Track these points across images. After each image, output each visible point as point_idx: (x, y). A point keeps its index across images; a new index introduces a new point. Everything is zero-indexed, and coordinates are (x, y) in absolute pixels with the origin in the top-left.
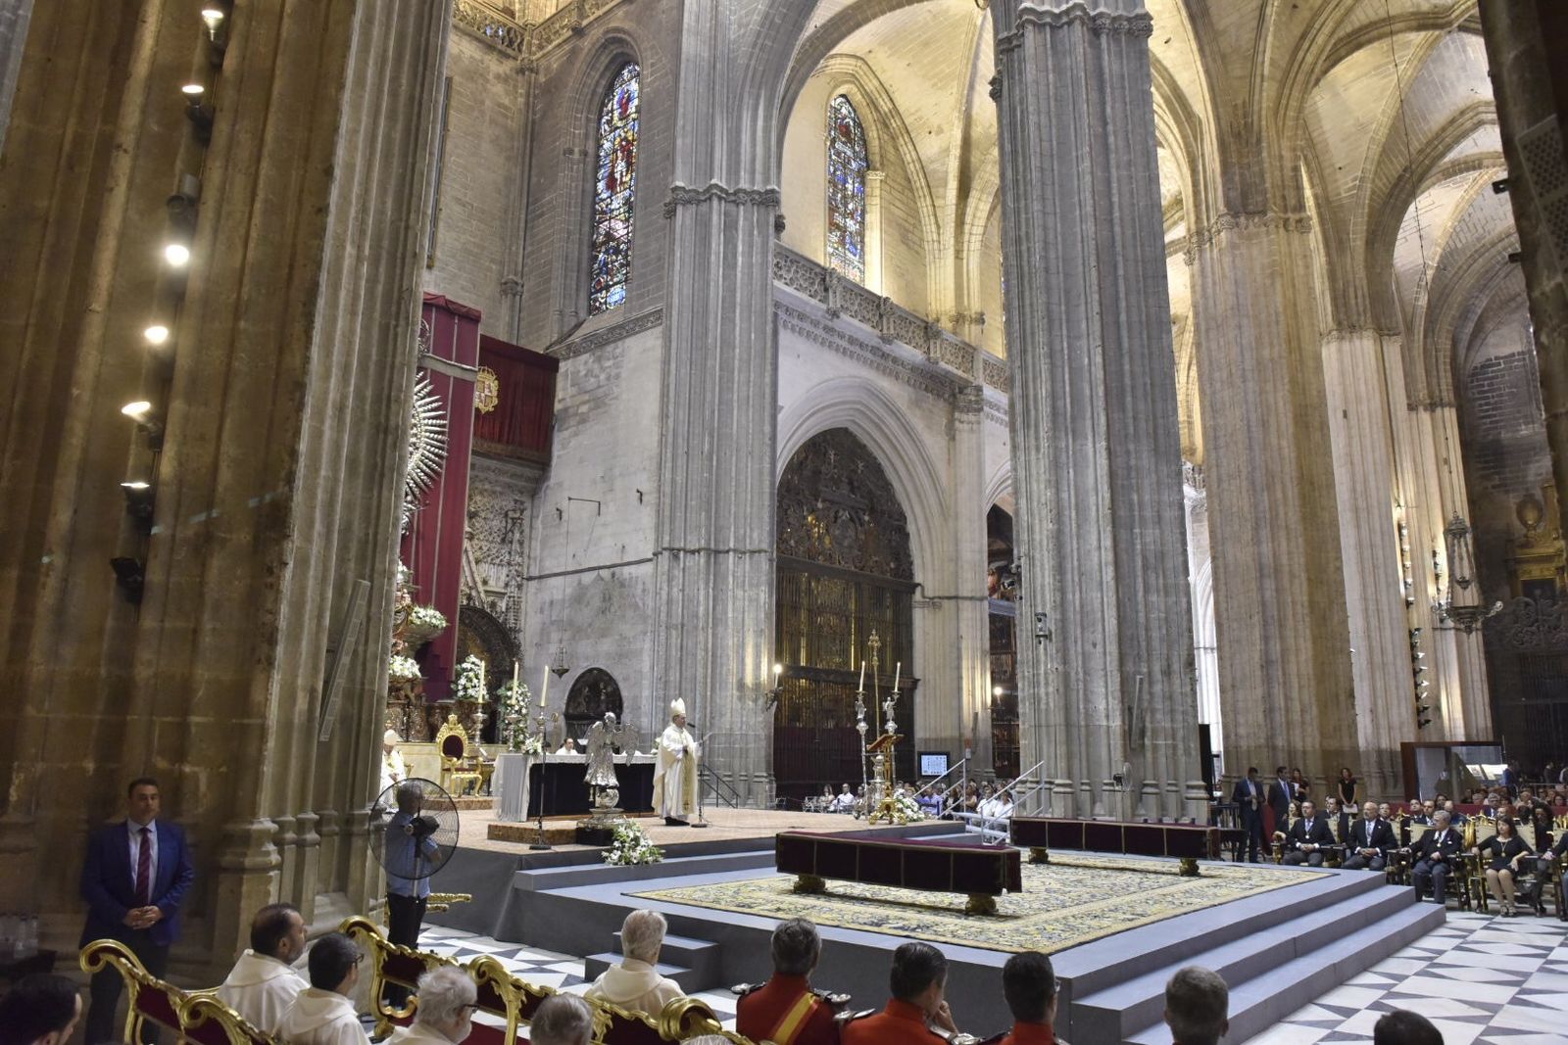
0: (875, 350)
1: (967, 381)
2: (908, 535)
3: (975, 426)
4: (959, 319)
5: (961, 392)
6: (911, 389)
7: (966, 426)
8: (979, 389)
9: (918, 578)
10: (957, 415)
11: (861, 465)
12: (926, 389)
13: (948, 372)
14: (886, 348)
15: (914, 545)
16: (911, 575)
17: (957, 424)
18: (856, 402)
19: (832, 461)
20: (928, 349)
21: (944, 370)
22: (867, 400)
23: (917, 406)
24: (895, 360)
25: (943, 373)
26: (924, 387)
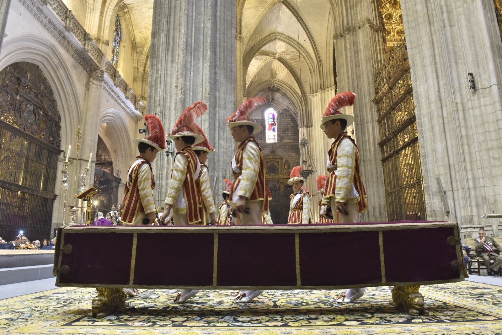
0: (60, 32)
1: (98, 67)
3: (99, 87)
4: (98, 40)
5: (94, 71)
6: (73, 60)
7: (94, 86)
8: (102, 72)
9: (63, 148)
10: (91, 79)
11: (42, 87)
12: (80, 63)
13: (91, 59)
14: (67, 34)
16: (60, 146)
17: (91, 83)
18: (45, 53)
19: (28, 78)
20: (85, 44)
21: (89, 57)
22: (51, 54)
23: (75, 69)
24: (69, 42)
25: (89, 59)
26: (79, 61)
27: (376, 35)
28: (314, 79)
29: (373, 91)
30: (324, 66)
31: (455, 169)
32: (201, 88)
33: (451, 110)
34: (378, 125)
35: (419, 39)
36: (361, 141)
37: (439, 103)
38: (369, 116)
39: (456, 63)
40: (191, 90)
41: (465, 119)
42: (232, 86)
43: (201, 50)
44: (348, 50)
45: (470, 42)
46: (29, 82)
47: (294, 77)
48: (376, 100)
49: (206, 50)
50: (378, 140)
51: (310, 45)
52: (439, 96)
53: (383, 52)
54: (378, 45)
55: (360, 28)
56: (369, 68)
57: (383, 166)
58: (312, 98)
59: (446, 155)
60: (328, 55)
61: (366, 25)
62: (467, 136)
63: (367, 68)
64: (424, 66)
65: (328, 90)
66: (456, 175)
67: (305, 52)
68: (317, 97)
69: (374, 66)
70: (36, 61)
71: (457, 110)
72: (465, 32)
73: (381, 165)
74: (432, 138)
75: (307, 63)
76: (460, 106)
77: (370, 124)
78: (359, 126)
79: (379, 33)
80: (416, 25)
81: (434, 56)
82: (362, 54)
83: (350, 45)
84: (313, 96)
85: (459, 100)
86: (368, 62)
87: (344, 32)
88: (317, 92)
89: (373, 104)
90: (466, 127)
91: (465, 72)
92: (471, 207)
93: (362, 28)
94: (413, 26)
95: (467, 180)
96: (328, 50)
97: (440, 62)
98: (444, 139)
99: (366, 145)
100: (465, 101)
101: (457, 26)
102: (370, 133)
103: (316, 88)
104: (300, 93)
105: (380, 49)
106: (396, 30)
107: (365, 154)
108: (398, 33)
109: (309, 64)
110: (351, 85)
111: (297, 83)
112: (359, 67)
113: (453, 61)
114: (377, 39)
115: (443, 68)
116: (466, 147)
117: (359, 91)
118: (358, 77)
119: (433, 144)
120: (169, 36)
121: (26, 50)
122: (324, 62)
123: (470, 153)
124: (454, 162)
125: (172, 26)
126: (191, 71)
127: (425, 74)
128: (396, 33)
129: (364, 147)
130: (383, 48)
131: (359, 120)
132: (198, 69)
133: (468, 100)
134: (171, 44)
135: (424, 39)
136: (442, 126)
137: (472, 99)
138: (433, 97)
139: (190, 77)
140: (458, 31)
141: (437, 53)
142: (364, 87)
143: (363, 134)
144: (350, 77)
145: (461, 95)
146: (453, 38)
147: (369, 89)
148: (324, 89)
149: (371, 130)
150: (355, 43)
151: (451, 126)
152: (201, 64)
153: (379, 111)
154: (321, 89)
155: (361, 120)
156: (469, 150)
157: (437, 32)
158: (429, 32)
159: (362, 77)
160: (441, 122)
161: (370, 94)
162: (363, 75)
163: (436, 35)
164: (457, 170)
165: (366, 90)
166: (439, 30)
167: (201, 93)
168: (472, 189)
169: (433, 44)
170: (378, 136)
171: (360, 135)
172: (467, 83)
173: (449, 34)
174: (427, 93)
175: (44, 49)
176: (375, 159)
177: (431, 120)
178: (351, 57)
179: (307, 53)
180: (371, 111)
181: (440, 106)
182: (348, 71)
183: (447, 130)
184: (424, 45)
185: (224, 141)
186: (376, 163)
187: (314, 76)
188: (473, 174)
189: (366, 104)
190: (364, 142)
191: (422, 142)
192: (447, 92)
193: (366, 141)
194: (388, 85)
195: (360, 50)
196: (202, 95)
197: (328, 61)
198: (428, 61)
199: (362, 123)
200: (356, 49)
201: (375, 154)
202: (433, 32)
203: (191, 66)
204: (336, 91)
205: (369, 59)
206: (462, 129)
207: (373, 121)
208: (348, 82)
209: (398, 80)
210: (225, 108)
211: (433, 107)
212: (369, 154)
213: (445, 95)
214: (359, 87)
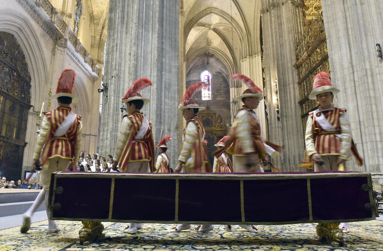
0: (32, 7)
1: (62, 35)
2: (31, 86)
3: (63, 53)
4: (63, 13)
5: (59, 39)
6: (42, 30)
7: (59, 52)
8: (66, 40)
9: (32, 103)
10: (57, 46)
11: (16, 52)
12: (47, 32)
13: (57, 29)
14: (37, 8)
15: (32, 90)
16: (30, 102)
17: (56, 49)
18: (19, 24)
19: (5, 45)
20: (52, 17)
21: (55, 28)
22: (24, 26)
23: (43, 37)
24: (39, 15)
25: (55, 29)
26: (47, 31)
27: (297, 10)
28: (243, 46)
29: (294, 57)
30: (252, 36)
31: (364, 125)
32: (151, 55)
33: (362, 76)
34: (298, 87)
35: (334, 15)
36: (283, 100)
37: (351, 68)
38: (291, 79)
39: (366, 35)
40: (142, 57)
41: (373, 83)
42: (176, 53)
43: (151, 23)
44: (273, 23)
45: (378, 18)
46: (6, 48)
47: (226, 45)
48: (296, 65)
49: (155, 24)
50: (298, 99)
51: (241, 18)
52: (351, 63)
53: (303, 25)
54: (298, 19)
55: (283, 4)
56: (291, 37)
57: (302, 121)
58: (241, 63)
59: (357, 113)
60: (255, 27)
61: (289, 2)
62: (375, 97)
63: (289, 38)
64: (338, 38)
65: (256, 56)
66: (365, 130)
67: (236, 24)
68: (246, 61)
69: (295, 36)
70: (11, 31)
71: (367, 75)
72: (373, 9)
73: (301, 120)
74: (345, 98)
75: (238, 33)
76: (369, 72)
77: (291, 86)
78: (282, 87)
79: (300, 8)
80: (332, 3)
81: (347, 29)
82: (285, 27)
83: (275, 19)
84: (243, 61)
85: (368, 67)
86: (290, 33)
87: (270, 7)
88: (246, 57)
89: (294, 68)
90: (374, 90)
91: (373, 43)
92: (378, 157)
93: (285, 4)
94: (329, 4)
95: (375, 134)
96: (255, 22)
97: (352, 34)
98: (355, 99)
99: (288, 103)
100: (374, 67)
101: (367, 4)
102: (292, 93)
103: (245, 54)
104: (231, 58)
105: (300, 22)
106: (314, 5)
107: (287, 111)
108: (315, 8)
109: (240, 34)
110: (275, 52)
111: (229, 50)
112: (282, 37)
113: (363, 33)
114: (298, 14)
115: (354, 40)
116: (374, 107)
117: (282, 58)
118: (282, 45)
119: (346, 103)
120: (124, 12)
121: (4, 22)
122: (252, 32)
123: (377, 112)
124: (364, 120)
125: (126, 4)
126: (142, 41)
127: (339, 44)
128: (314, 8)
129: (286, 105)
130: (302, 21)
131: (282, 83)
132: (148, 39)
133: (376, 67)
134: (126, 18)
135: (339, 15)
136: (353, 88)
137: (379, 66)
138: (346, 64)
139: (142, 46)
140: (368, 8)
141: (349, 26)
142: (286, 54)
143: (285, 94)
144: (275, 46)
145: (370, 62)
146: (363, 14)
147: (291, 56)
148: (252, 55)
149: (292, 90)
150: (279, 17)
151: (361, 88)
152: (151, 35)
153: (299, 74)
154: (250, 55)
155: (284, 82)
156: (376, 109)
157: (350, 9)
158: (343, 9)
159: (284, 45)
160: (353, 85)
161: (291, 60)
162: (286, 44)
163: (348, 11)
164: (366, 126)
165: (288, 57)
166: (351, 7)
167: (150, 59)
168: (379, 142)
169: (346, 19)
170: (298, 96)
171: (283, 95)
172: (375, 53)
173: (360, 11)
174: (340, 60)
175: (19, 21)
176: (296, 114)
177: (344, 83)
178: (275, 28)
179: (238, 24)
180: (293, 74)
181: (351, 71)
182: (273, 40)
183: (358, 92)
184: (338, 20)
185: (169, 100)
186: (296, 119)
187: (243, 44)
188: (380, 129)
189: (288, 68)
190: (286, 101)
191: (337, 102)
192: (357, 60)
193: (288, 100)
194: (307, 53)
195: (283, 23)
196: (151, 61)
197: (255, 31)
198: (342, 33)
199: (285, 85)
200: (279, 22)
201: (296, 111)
202: (346, 9)
203: (142, 37)
204: (262, 57)
205: (291, 31)
206: (370, 91)
207: (294, 83)
208: (273, 50)
209: (316, 49)
210: (170, 72)
211: (346, 72)
212: (290, 111)
213: (356, 62)
214: (282, 54)
